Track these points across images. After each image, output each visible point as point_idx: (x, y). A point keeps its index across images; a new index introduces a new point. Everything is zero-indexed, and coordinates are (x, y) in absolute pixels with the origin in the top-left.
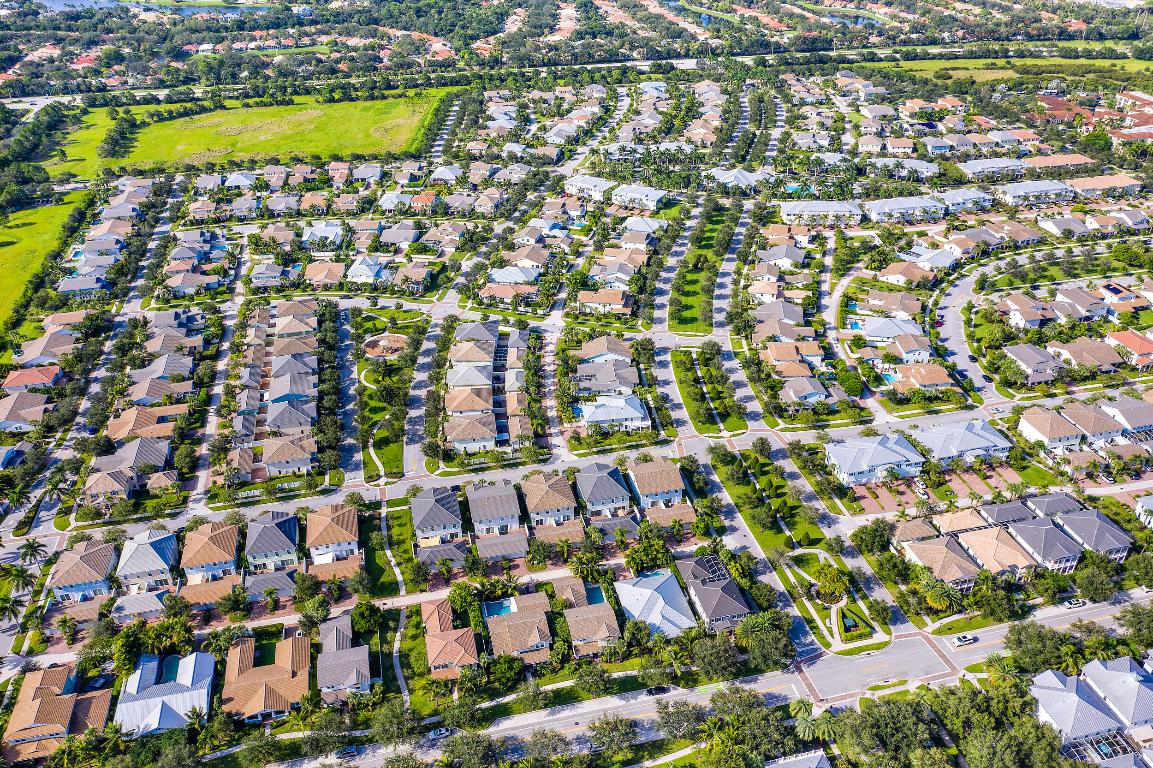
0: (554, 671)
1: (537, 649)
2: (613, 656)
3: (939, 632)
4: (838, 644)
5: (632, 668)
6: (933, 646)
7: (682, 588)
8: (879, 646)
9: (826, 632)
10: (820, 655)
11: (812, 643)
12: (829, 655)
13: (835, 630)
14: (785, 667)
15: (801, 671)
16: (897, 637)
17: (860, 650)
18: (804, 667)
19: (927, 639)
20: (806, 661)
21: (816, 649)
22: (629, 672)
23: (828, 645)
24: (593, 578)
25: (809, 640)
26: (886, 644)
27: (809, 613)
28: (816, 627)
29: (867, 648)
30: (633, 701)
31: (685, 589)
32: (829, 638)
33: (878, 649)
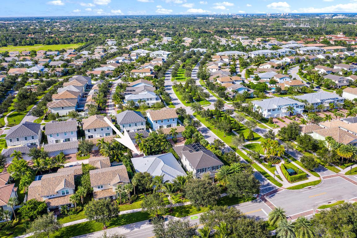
0: (77, 212)
1: (64, 195)
2: (124, 199)
3: (350, 173)
4: (286, 184)
5: (137, 207)
6: (351, 181)
7: (178, 160)
8: (315, 183)
9: (276, 178)
10: (276, 191)
11: (268, 184)
12: (282, 190)
13: (282, 176)
14: (254, 199)
15: (266, 201)
16: (324, 178)
17: (303, 186)
18: (267, 198)
19: (344, 177)
20: (267, 195)
21: (273, 188)
22: (135, 210)
23: (281, 185)
24: (117, 158)
25: (266, 183)
26: (319, 182)
27: (262, 169)
28: (269, 176)
29: (307, 185)
30: (136, 229)
31: (179, 160)
32: (279, 181)
33: (315, 184)
